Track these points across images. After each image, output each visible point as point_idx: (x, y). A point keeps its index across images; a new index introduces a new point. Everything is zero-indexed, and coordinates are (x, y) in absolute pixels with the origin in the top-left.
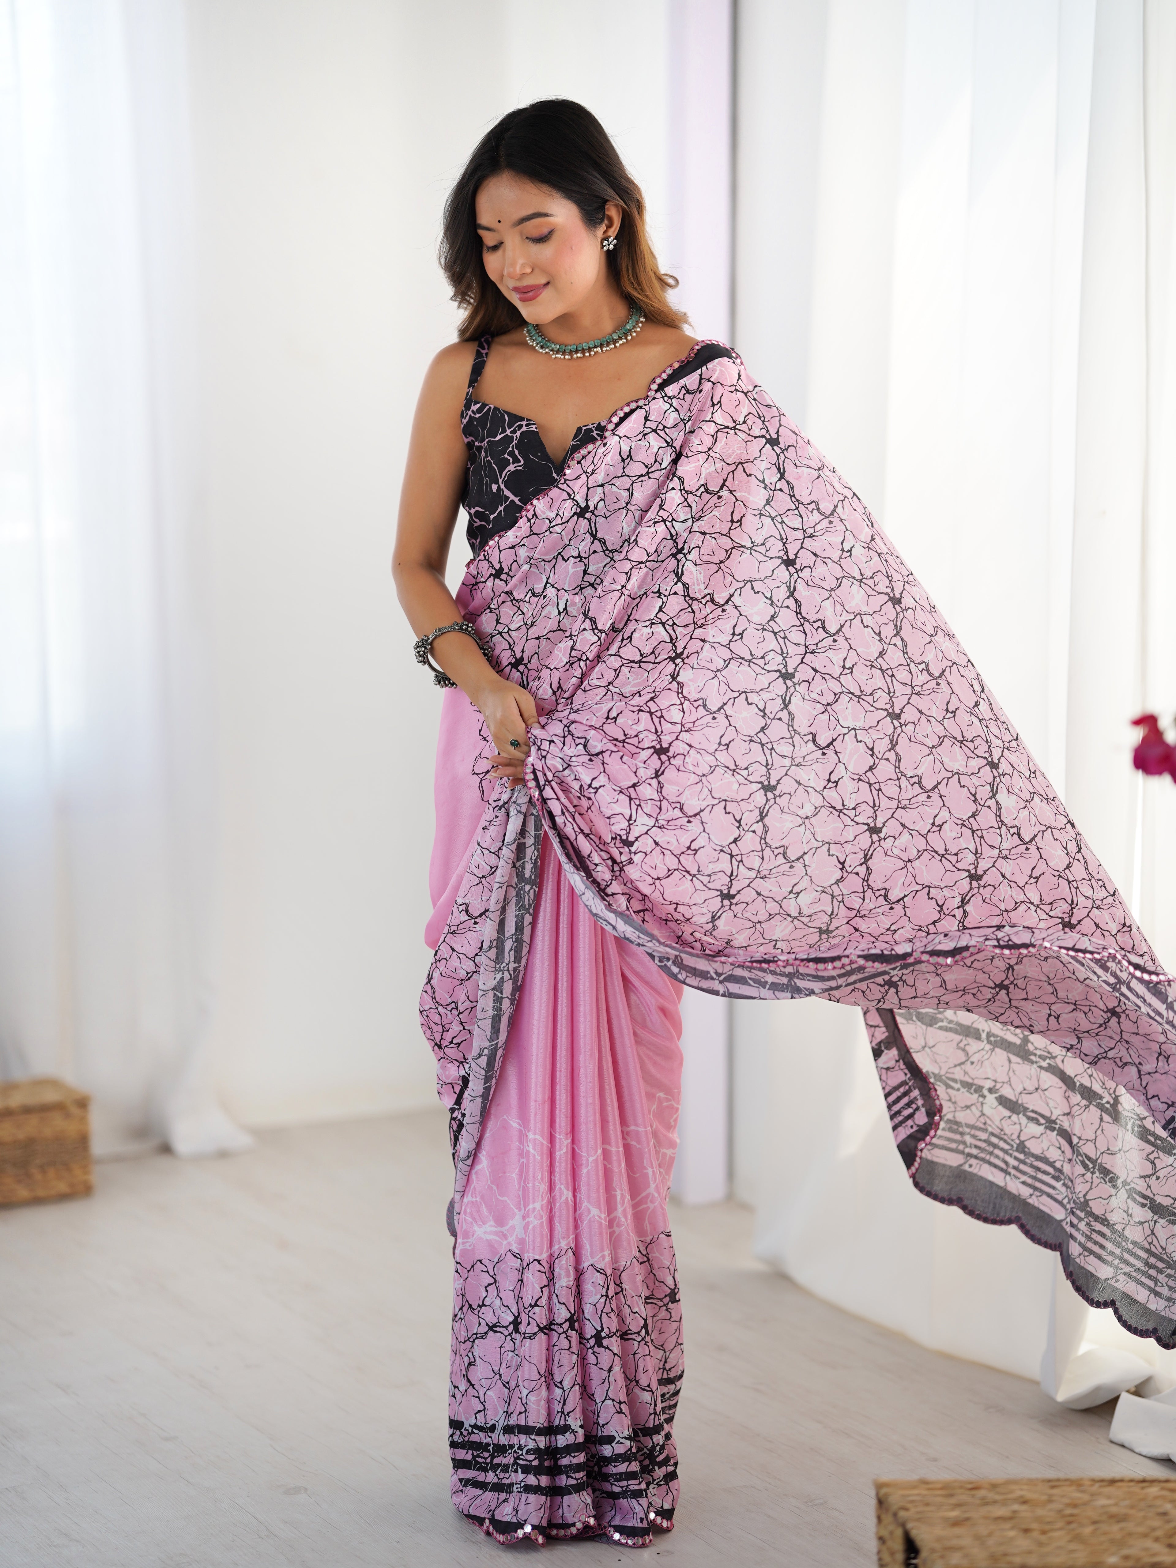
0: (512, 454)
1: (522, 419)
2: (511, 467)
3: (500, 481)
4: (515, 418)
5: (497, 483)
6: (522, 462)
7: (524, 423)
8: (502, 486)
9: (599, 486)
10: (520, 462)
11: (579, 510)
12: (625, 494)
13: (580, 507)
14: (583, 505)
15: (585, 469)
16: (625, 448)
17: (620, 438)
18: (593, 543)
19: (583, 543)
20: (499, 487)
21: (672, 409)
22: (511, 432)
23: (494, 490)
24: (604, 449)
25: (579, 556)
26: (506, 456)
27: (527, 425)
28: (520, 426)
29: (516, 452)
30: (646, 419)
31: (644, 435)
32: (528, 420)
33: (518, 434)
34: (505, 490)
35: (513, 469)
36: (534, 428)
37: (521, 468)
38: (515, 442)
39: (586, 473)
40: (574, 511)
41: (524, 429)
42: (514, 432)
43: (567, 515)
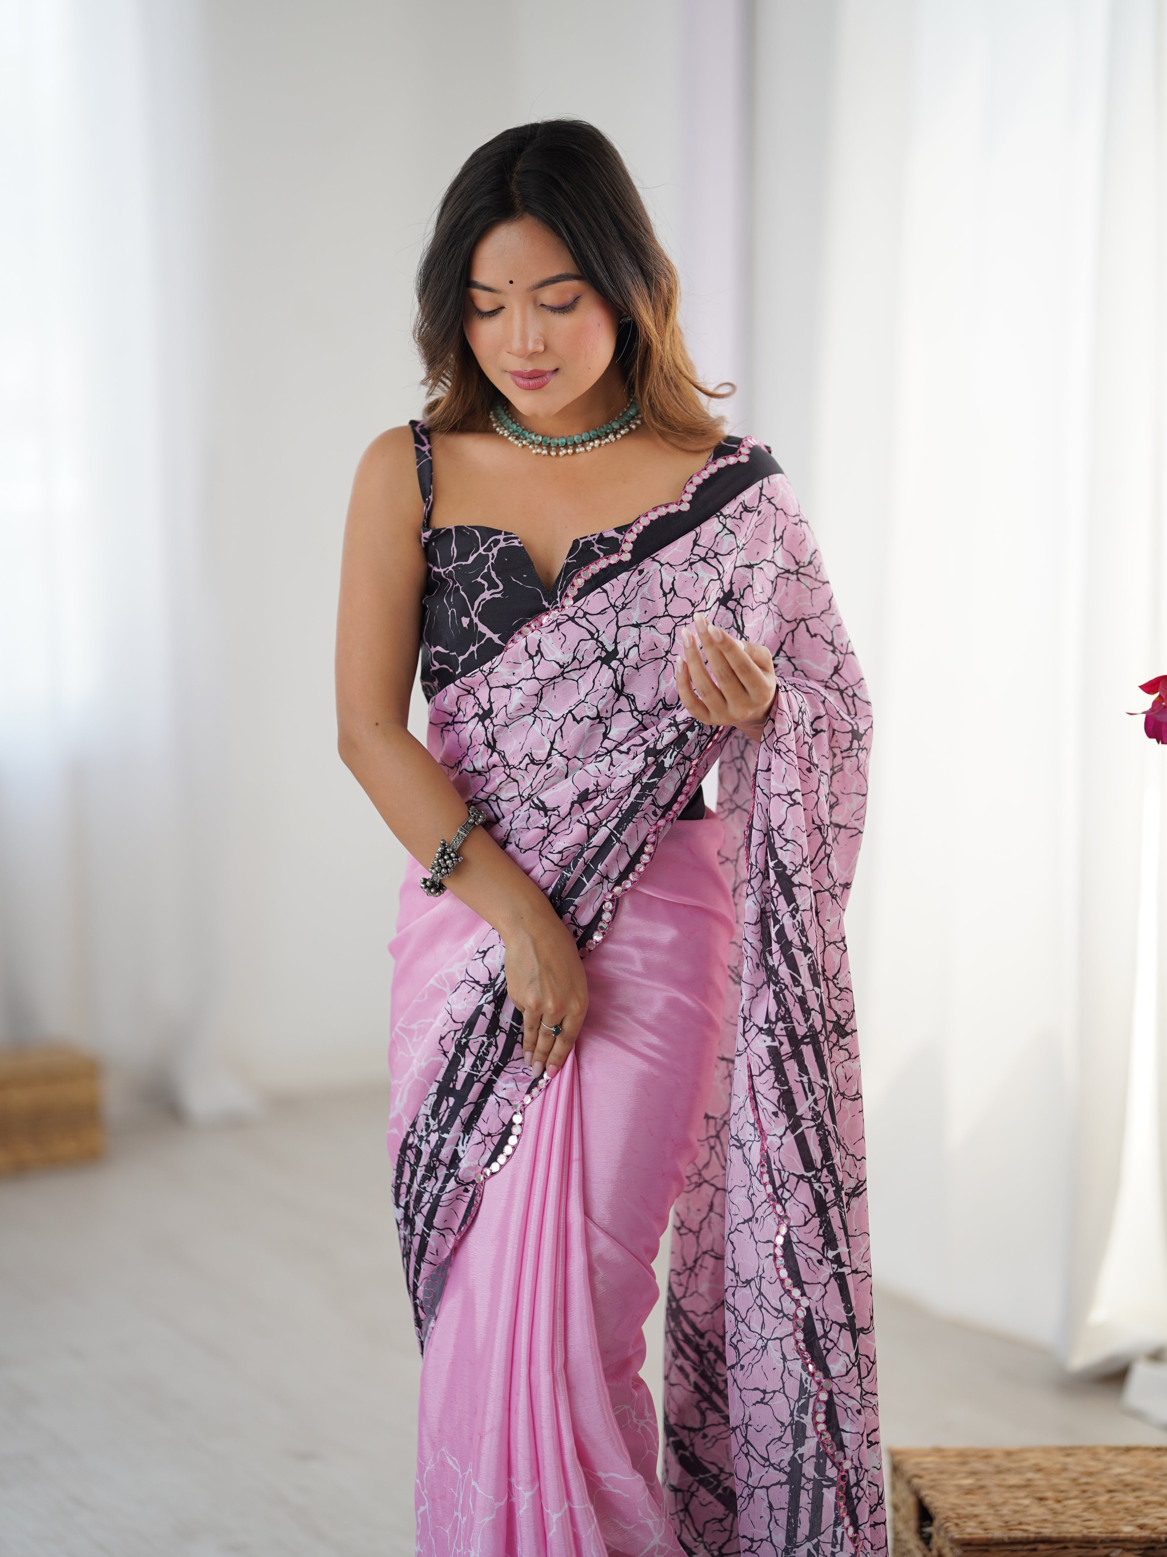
0: (487, 577)
1: (499, 532)
2: (487, 595)
3: (473, 613)
4: (488, 532)
5: (468, 615)
6: (501, 587)
7: (501, 537)
8: (476, 620)
9: (633, 625)
10: (498, 587)
11: (604, 654)
12: (666, 640)
13: (606, 651)
14: (610, 648)
15: (612, 601)
16: (668, 579)
17: (662, 565)
18: (618, 700)
19: (604, 701)
20: (471, 620)
21: (726, 531)
22: (484, 550)
23: (465, 625)
24: (639, 577)
25: (598, 716)
26: (479, 579)
27: (505, 540)
28: (497, 542)
29: (493, 574)
30: (695, 543)
31: (691, 564)
32: (506, 533)
33: (495, 551)
34: (480, 624)
35: (488, 598)
36: (516, 543)
37: (499, 596)
38: (491, 561)
39: (614, 606)
40: (597, 654)
41: (502, 544)
42: (489, 549)
43: (588, 659)
